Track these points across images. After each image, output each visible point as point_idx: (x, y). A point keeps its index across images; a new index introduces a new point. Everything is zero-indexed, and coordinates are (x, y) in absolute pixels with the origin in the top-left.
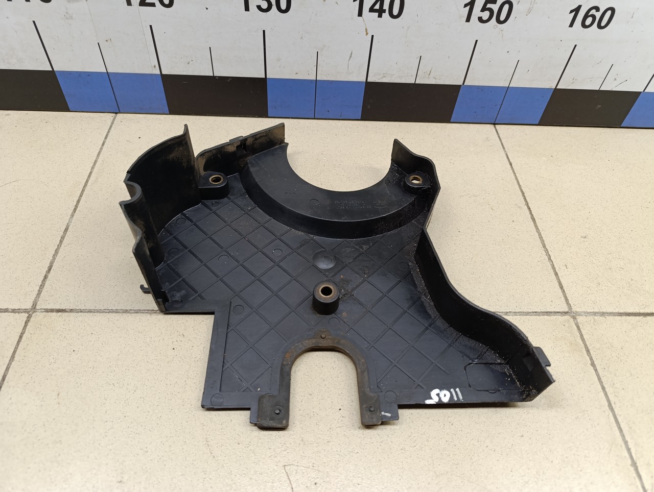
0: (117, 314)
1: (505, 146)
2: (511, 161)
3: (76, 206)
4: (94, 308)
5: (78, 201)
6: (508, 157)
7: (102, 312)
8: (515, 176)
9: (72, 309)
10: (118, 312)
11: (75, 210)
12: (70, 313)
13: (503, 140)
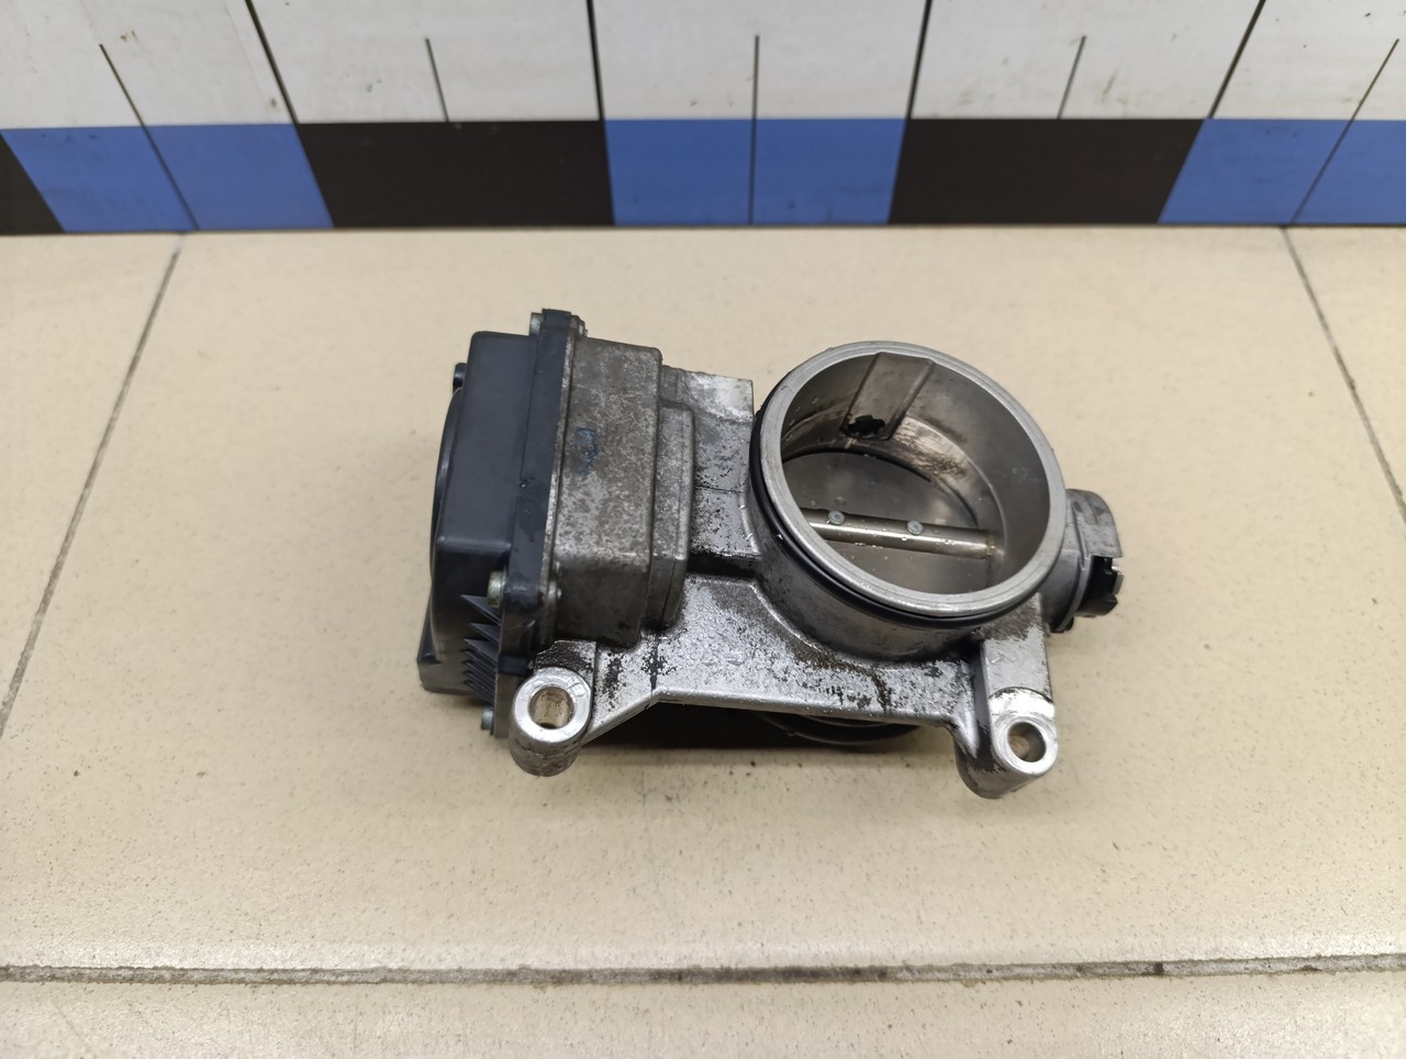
0: (156, 986)
1: (1330, 320)
2: (1353, 373)
3: (49, 592)
4: (86, 963)
5: (55, 574)
6: (1340, 361)
7: (113, 980)
8: (1369, 427)
9: (25, 968)
10: (160, 980)
11: (45, 602)
12: (22, 984)
13: (1322, 300)
